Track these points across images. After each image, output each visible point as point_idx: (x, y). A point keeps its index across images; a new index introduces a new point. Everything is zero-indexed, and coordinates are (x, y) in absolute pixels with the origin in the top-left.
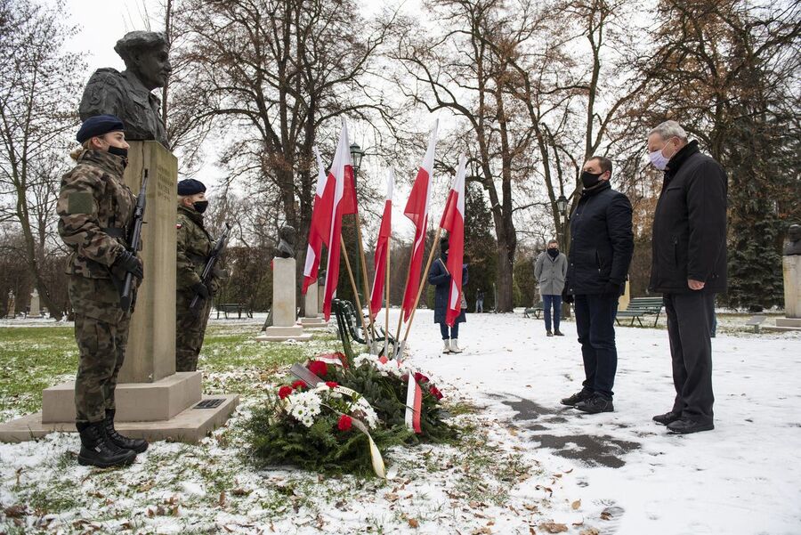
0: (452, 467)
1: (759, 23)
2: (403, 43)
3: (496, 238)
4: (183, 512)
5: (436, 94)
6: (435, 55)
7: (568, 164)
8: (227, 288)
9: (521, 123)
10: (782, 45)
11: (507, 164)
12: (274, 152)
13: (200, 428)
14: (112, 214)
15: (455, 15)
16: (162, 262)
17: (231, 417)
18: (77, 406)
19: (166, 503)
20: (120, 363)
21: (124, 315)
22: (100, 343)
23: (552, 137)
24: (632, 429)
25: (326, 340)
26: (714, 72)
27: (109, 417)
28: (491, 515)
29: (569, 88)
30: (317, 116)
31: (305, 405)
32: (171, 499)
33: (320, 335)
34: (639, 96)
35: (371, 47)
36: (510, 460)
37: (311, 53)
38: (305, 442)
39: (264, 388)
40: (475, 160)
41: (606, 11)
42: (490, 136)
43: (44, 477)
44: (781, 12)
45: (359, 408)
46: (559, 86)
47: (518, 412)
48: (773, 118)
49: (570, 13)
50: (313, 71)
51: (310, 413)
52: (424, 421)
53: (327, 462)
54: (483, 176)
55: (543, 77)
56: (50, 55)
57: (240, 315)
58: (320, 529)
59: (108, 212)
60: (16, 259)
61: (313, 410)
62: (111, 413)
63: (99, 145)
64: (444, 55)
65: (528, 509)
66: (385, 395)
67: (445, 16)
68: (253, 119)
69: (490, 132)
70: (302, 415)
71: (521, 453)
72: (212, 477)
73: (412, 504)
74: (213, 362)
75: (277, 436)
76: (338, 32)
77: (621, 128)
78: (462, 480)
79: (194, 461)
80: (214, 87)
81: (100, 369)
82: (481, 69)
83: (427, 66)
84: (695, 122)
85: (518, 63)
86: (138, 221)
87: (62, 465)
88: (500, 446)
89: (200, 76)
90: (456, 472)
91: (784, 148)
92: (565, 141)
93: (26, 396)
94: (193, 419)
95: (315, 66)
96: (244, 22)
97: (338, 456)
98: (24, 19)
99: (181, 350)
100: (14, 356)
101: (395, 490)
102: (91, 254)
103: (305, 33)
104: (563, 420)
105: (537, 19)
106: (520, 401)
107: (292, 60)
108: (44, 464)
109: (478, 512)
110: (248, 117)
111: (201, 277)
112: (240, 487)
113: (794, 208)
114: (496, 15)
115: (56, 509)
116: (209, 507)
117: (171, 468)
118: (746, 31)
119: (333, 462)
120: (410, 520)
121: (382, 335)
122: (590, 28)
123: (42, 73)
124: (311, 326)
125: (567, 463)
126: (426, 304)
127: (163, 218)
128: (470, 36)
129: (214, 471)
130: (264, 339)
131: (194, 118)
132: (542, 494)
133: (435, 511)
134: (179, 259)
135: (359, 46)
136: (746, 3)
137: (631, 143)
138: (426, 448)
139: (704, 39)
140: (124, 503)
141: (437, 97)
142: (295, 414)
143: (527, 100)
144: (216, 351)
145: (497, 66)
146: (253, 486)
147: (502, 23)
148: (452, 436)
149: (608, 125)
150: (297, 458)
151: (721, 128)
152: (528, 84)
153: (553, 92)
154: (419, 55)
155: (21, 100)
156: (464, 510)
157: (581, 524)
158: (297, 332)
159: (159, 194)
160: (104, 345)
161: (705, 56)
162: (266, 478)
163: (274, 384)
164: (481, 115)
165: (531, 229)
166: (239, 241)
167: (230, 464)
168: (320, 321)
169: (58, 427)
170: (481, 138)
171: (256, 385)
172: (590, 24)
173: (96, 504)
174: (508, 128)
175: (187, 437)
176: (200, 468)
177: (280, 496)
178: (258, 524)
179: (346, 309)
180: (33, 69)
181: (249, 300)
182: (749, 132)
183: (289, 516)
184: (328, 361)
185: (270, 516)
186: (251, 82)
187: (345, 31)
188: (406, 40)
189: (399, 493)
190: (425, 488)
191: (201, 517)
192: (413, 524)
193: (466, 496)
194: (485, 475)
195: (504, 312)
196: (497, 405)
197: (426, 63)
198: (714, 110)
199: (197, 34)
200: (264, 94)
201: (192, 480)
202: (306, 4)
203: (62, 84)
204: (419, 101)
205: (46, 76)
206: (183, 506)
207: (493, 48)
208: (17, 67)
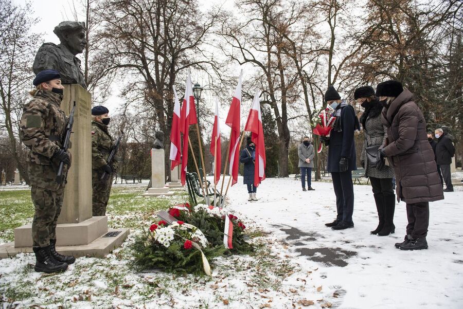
0: (250, 268)
1: (422, 13)
2: (224, 26)
3: (278, 136)
4: (94, 298)
5: (243, 55)
6: (242, 33)
7: (318, 93)
8: (127, 166)
9: (292, 71)
10: (435, 25)
11: (284, 94)
12: (152, 88)
13: (105, 249)
14: (53, 128)
15: (253, 10)
16: (83, 154)
17: (125, 241)
18: (33, 238)
19: (84, 293)
20: (58, 213)
21: (61, 185)
22: (46, 202)
23: (308, 78)
24: (353, 244)
25: (182, 195)
26: (398, 41)
27: (52, 244)
28: (271, 296)
29: (318, 50)
30: (176, 68)
31: (165, 235)
32: (87, 291)
33: (179, 192)
34: (357, 54)
35: (206, 28)
36: (283, 263)
37: (172, 32)
38: (165, 256)
39: (145, 224)
40: (266, 91)
41: (338, 7)
42: (274, 78)
43: (14, 279)
44: (435, 7)
45: (196, 236)
46: (312, 49)
47: (289, 235)
48: (431, 66)
49: (318, 9)
50: (173, 43)
51: (168, 240)
52: (234, 242)
53: (178, 268)
54: (271, 101)
55: (304, 44)
56: (22, 34)
57: (134, 181)
58: (172, 307)
59: (50, 127)
60: (6, 151)
61: (169, 238)
62: (53, 241)
63: (46, 88)
64: (248, 33)
65: (292, 292)
66: (212, 228)
67: (247, 11)
68: (140, 70)
69: (274, 76)
70: (163, 241)
71: (289, 259)
72: (111, 278)
73: (226, 291)
74: (117, 209)
75: (149, 253)
76: (188, 20)
77: (347, 73)
78: (255, 276)
79: (101, 268)
80: (117, 52)
81: (47, 217)
82: (268, 40)
83: (238, 39)
84: (388, 69)
85: (289, 37)
86: (68, 131)
87: (25, 272)
88: (278, 255)
89: (109, 46)
90: (252, 271)
91: (438, 83)
92: (316, 80)
93: (9, 231)
94: (102, 244)
95: (174, 40)
96: (133, 15)
97: (184, 264)
98: (8, 15)
99: (97, 204)
100: (3, 207)
101: (217, 283)
102: (39, 151)
103: (168, 21)
104: (314, 239)
105: (300, 12)
106: (290, 228)
107: (161, 36)
108: (15, 272)
109: (263, 294)
110: (136, 69)
111: (107, 162)
112: (127, 283)
113: (444, 116)
114: (276, 10)
115: (20, 298)
116: (109, 295)
117: (88, 272)
118: (415, 18)
119: (181, 267)
120: (224, 301)
121: (213, 192)
122: (329, 17)
123: (18, 45)
124: (175, 187)
125: (315, 265)
126: (240, 173)
127: (83, 128)
128: (262, 22)
129: (113, 274)
130: (147, 195)
131: (106, 70)
132: (300, 283)
133: (239, 294)
134: (93, 151)
135: (199, 28)
136: (416, 2)
137: (353, 81)
138: (236, 257)
139: (392, 22)
140: (60, 294)
141: (244, 56)
142: (159, 240)
143: (294, 58)
144: (119, 203)
145: (278, 38)
146: (135, 282)
147: (280, 14)
148: (251, 250)
149: (340, 71)
150: (161, 265)
151: (403, 72)
152: (295, 49)
153: (309, 53)
154: (233, 33)
155: (7, 61)
156: (255, 294)
157: (322, 300)
158: (166, 191)
159: (81, 115)
160: (48, 203)
161: (393, 32)
162: (143, 277)
163: (151, 221)
164: (269, 66)
165: (298, 130)
166: (133, 139)
167: (122, 269)
168: (179, 184)
169: (24, 250)
170: (269, 79)
171: (141, 222)
172: (329, 15)
173: (44, 295)
174: (284, 73)
175: (98, 254)
176: (105, 272)
177: (150, 288)
178: (136, 305)
179: (192, 178)
180: (13, 43)
181: (140, 173)
182: (418, 74)
183: (155, 299)
184: (180, 208)
185: (144, 299)
186: (138, 49)
187: (191, 20)
188: (226, 25)
189: (219, 284)
190: (234, 281)
191: (104, 301)
192: (226, 303)
193: (257, 285)
194: (268, 272)
195: (284, 177)
196: (277, 231)
197: (237, 37)
198: (398, 62)
199: (107, 22)
200: (146, 56)
201: (100, 280)
202: (169, 5)
203: (30, 51)
204: (234, 58)
205: (21, 47)
206: (94, 295)
207: (275, 29)
208: (4, 42)
